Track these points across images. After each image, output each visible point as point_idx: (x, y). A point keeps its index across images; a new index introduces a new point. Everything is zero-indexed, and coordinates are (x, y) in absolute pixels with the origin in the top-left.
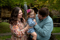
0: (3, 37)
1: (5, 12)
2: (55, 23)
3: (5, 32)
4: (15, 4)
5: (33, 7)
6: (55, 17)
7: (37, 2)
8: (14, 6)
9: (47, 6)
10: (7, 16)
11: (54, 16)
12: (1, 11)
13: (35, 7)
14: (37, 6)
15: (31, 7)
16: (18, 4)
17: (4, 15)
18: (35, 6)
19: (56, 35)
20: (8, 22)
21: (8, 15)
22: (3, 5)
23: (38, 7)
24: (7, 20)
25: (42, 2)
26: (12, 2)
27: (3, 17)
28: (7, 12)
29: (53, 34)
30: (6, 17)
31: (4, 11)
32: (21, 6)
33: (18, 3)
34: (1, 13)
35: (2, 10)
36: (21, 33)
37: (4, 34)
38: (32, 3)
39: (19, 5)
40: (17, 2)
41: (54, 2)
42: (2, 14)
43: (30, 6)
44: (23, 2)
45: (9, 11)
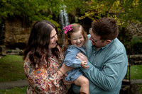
0: (11, 90)
2: (137, 56)
3: (14, 80)
4: (38, 10)
5: (82, 18)
6: (136, 41)
7: (92, 5)
8: (36, 14)
9: (117, 14)
10: (20, 40)
11: (134, 36)
12: (4, 29)
13: (87, 17)
15: (76, 18)
16: (46, 10)
17: (11, 38)
18: (87, 14)
19: (140, 84)
20: (21, 54)
21: (21, 37)
22: (8, 14)
24: (18, 50)
25: (104, 3)
26: (31, 5)
27: (8, 43)
28: (19, 29)
29: (133, 82)
30: (17, 42)
31: (11, 28)
32: (53, 15)
33: (45, 8)
34: (4, 33)
35: (7, 26)
36: (51, 86)
37: (13, 84)
38: (80, 6)
39: (49, 13)
40: (43, 5)
41: (134, 4)
42: (7, 35)
43: (74, 14)
44: (57, 5)
45: (22, 27)
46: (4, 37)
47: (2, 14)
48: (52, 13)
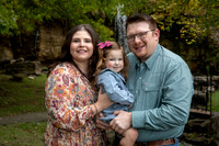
1: (51, 41)
4: (84, 12)
8: (82, 18)
12: (39, 38)
14: (161, 16)
16: (96, 11)
22: (44, 18)
23: (163, 21)
26: (74, 6)
27: (45, 57)
35: (43, 34)
42: (42, 47)
46: (38, 50)
47: (36, 17)
48: (104, 16)
